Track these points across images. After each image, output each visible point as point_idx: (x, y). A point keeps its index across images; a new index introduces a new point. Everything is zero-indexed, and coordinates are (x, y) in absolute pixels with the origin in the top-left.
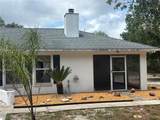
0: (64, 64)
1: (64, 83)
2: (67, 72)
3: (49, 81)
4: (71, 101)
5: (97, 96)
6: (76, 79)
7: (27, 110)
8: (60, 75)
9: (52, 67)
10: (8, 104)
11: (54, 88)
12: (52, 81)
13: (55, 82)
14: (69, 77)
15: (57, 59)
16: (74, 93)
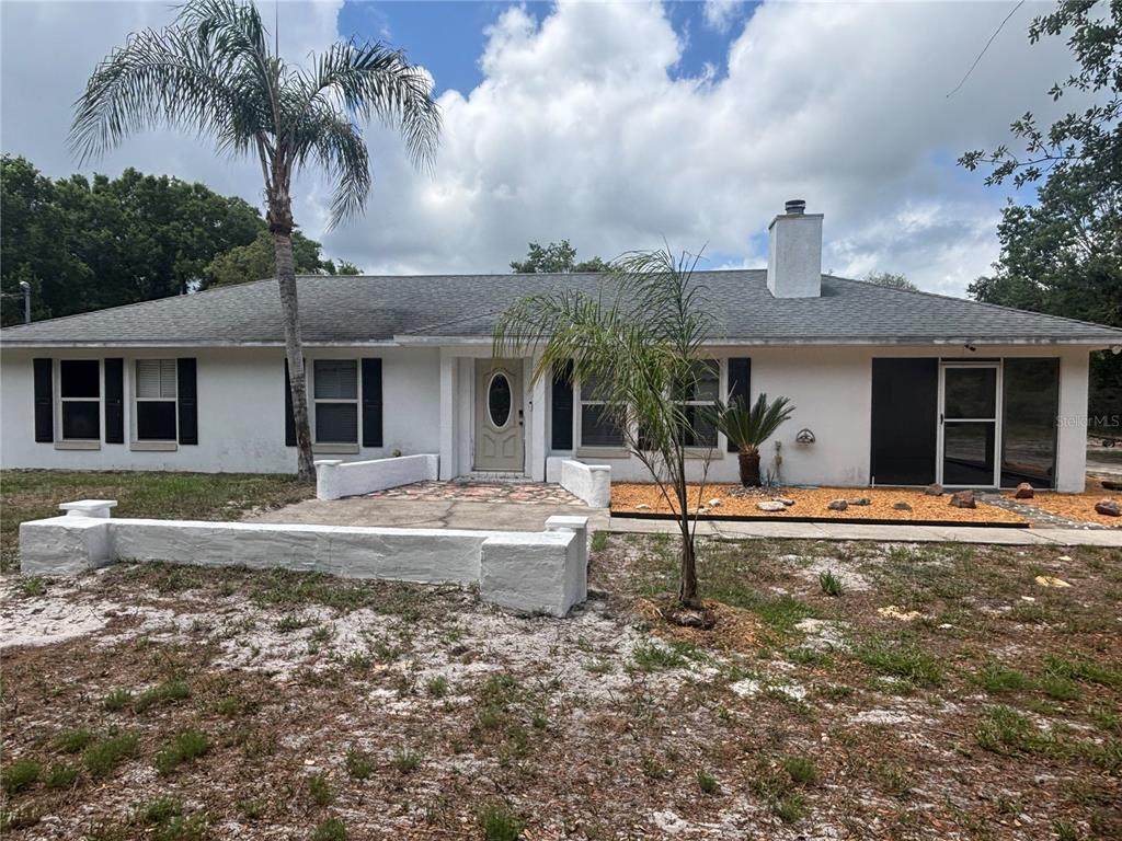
0: (765, 388)
1: (766, 450)
2: (775, 417)
3: (715, 444)
4: (792, 512)
5: (884, 501)
6: (805, 441)
7: (674, 527)
8: (750, 425)
9: (724, 397)
10: (592, 505)
11: (730, 466)
12: (723, 440)
13: (732, 448)
14: (783, 433)
15: (741, 371)
16: (798, 487)
